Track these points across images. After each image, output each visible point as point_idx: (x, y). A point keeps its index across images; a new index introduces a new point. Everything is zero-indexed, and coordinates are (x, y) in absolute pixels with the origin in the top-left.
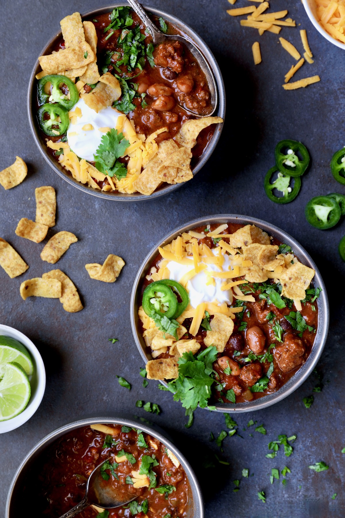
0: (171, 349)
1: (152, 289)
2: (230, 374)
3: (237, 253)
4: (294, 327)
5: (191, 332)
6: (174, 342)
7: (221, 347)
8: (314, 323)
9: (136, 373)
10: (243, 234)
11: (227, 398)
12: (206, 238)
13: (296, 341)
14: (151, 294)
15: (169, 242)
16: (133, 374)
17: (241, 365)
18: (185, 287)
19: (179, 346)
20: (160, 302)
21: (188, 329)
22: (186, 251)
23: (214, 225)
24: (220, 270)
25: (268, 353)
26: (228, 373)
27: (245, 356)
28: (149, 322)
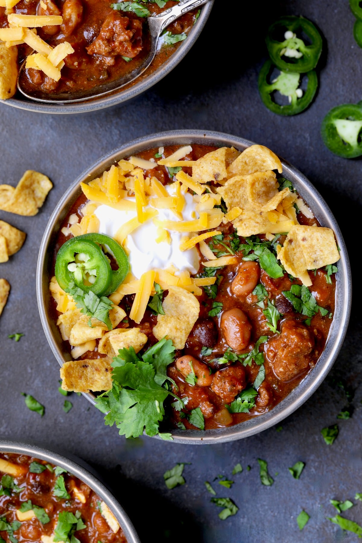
0: (101, 343)
1: (70, 249)
2: (195, 383)
3: (205, 192)
4: (297, 308)
5: (132, 316)
6: (105, 332)
7: (179, 340)
8: (330, 302)
9: (53, 389)
10: (214, 162)
11: (191, 422)
12: (157, 169)
13: (298, 331)
14: (69, 257)
15: (99, 175)
16: (49, 391)
17: (213, 370)
18: (123, 245)
19: (113, 338)
20: (83, 269)
21: (128, 312)
22: (125, 188)
23: (171, 148)
24: (178, 219)
25: (256, 351)
26: (191, 382)
27: (219, 355)
28: (66, 301)
